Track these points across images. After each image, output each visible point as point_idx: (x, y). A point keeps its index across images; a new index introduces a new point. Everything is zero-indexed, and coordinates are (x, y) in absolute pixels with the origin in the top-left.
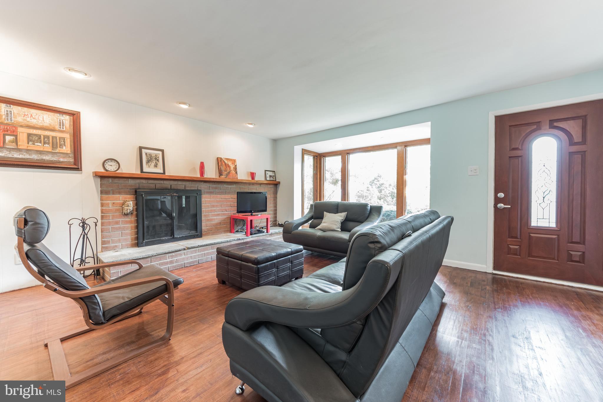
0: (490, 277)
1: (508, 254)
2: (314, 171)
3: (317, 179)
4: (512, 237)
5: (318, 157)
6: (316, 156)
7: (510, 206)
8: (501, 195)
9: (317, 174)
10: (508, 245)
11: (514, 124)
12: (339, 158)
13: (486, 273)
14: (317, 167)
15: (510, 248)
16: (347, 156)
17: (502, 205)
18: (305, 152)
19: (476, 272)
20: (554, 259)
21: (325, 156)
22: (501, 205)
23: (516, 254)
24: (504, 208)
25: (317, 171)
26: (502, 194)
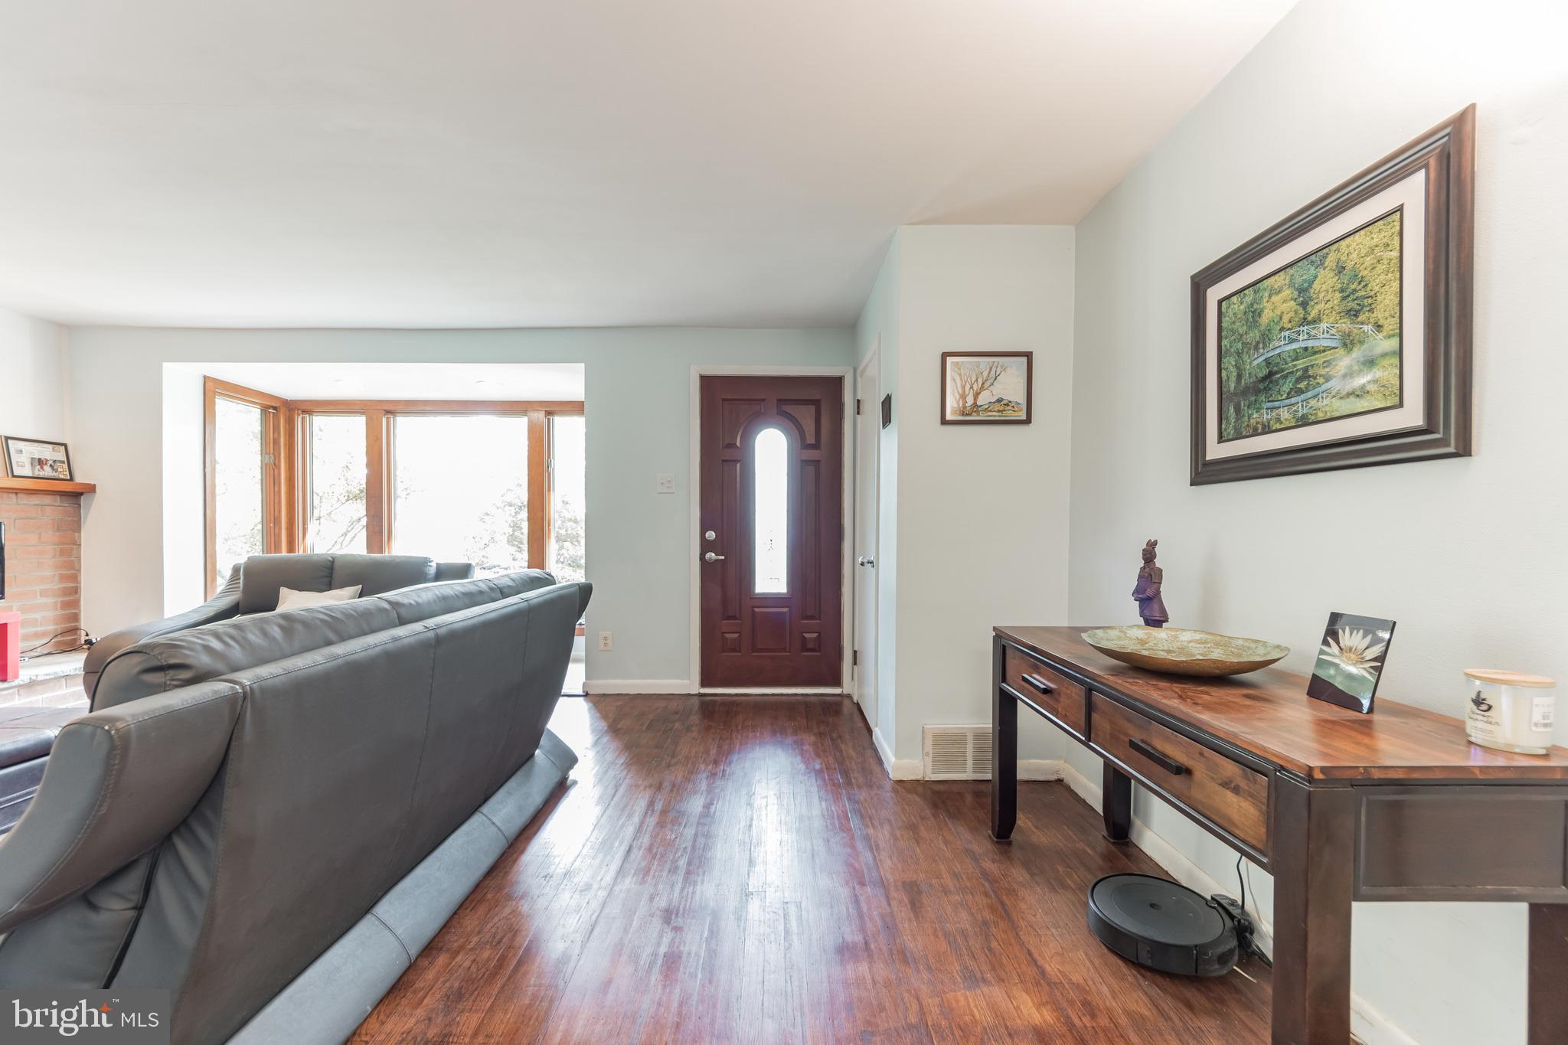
0: (696, 702)
1: (724, 652)
2: (267, 456)
3: (276, 481)
4: (729, 618)
5: (282, 410)
6: (275, 408)
7: (723, 557)
8: (711, 535)
9: (277, 466)
10: (723, 633)
11: (729, 397)
12: (359, 422)
13: (689, 695)
14: (276, 442)
15: (727, 639)
16: (384, 420)
17: (713, 554)
18: (213, 389)
19: (671, 697)
20: (784, 650)
21: (310, 412)
22: (711, 556)
23: (734, 650)
24: (717, 560)
25: (277, 456)
26: (714, 533)
